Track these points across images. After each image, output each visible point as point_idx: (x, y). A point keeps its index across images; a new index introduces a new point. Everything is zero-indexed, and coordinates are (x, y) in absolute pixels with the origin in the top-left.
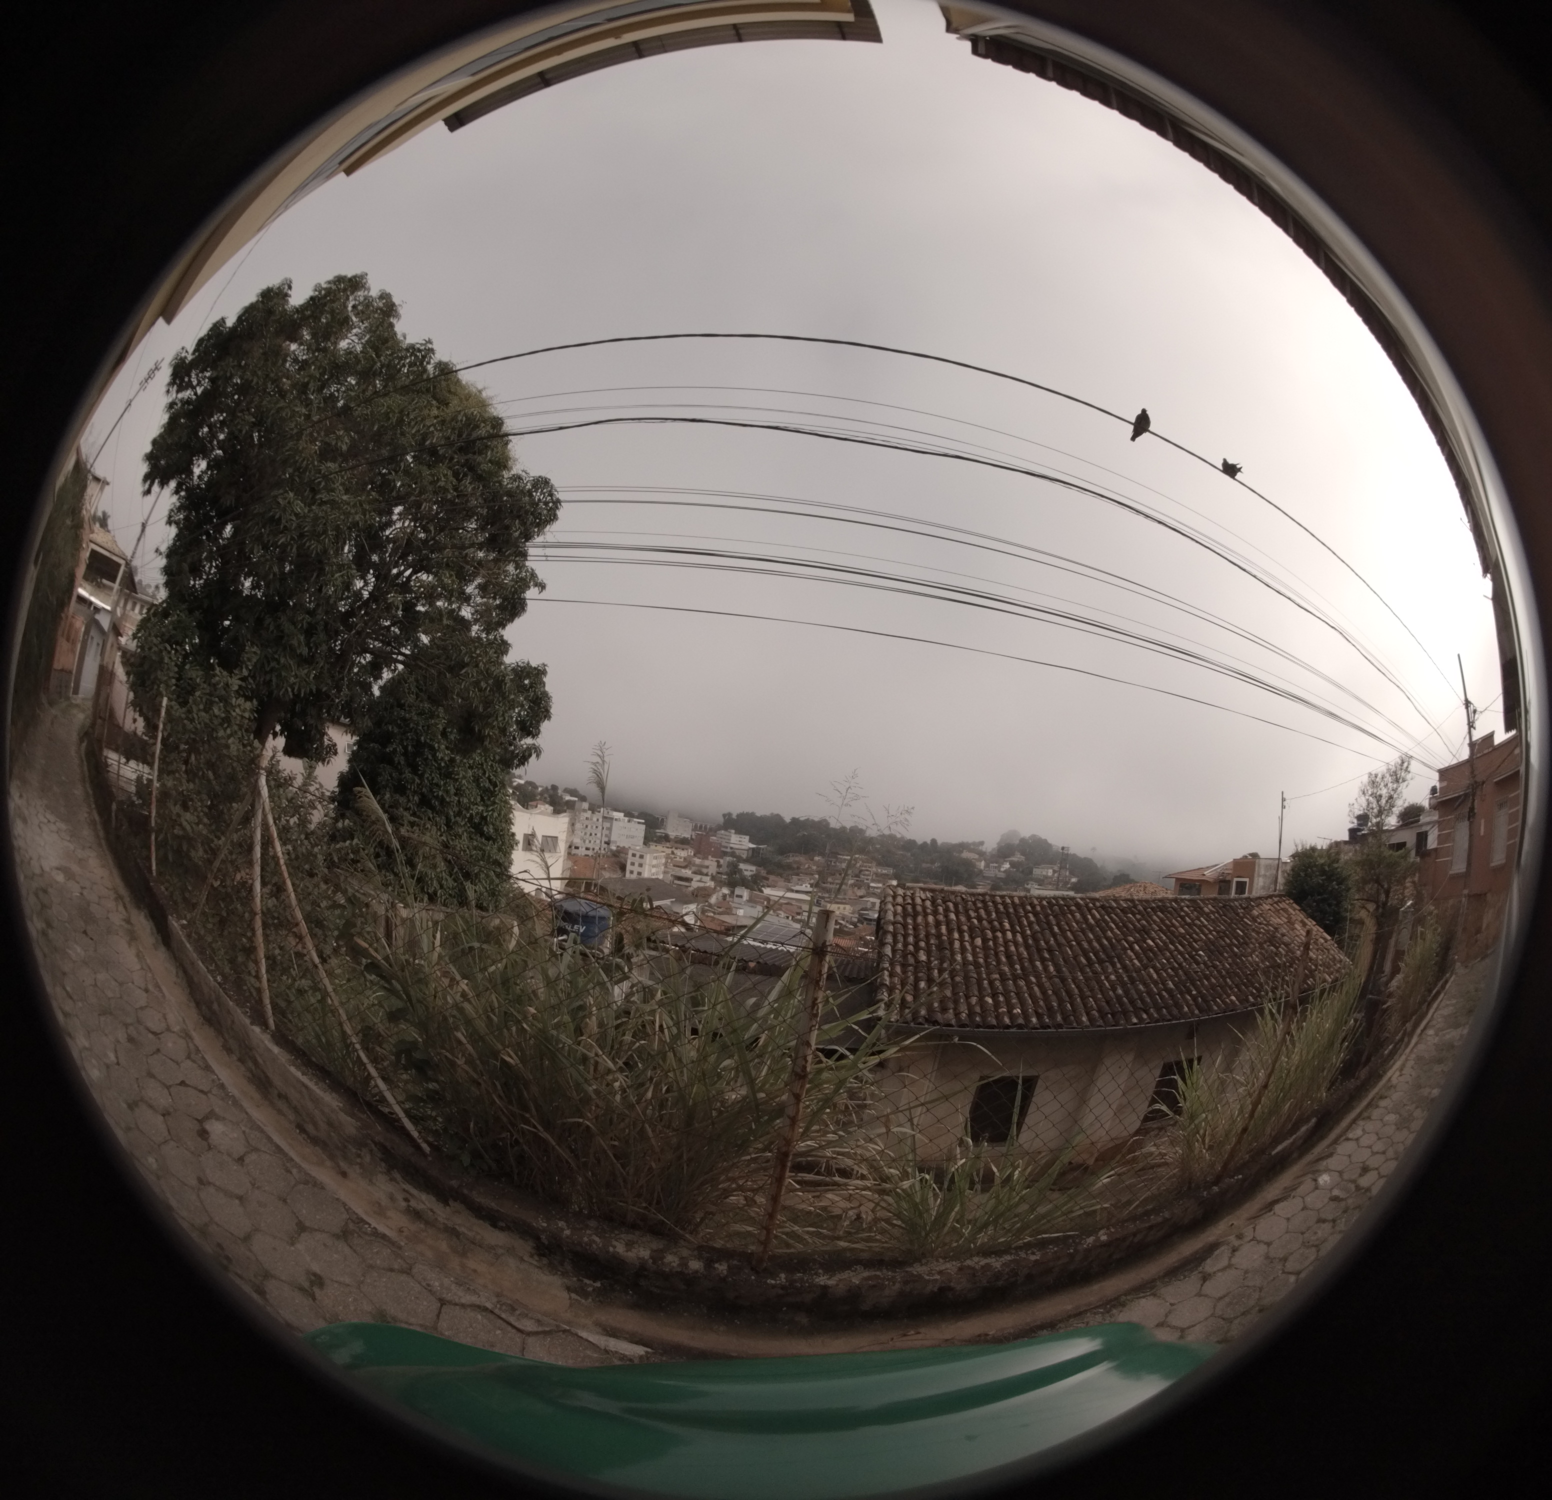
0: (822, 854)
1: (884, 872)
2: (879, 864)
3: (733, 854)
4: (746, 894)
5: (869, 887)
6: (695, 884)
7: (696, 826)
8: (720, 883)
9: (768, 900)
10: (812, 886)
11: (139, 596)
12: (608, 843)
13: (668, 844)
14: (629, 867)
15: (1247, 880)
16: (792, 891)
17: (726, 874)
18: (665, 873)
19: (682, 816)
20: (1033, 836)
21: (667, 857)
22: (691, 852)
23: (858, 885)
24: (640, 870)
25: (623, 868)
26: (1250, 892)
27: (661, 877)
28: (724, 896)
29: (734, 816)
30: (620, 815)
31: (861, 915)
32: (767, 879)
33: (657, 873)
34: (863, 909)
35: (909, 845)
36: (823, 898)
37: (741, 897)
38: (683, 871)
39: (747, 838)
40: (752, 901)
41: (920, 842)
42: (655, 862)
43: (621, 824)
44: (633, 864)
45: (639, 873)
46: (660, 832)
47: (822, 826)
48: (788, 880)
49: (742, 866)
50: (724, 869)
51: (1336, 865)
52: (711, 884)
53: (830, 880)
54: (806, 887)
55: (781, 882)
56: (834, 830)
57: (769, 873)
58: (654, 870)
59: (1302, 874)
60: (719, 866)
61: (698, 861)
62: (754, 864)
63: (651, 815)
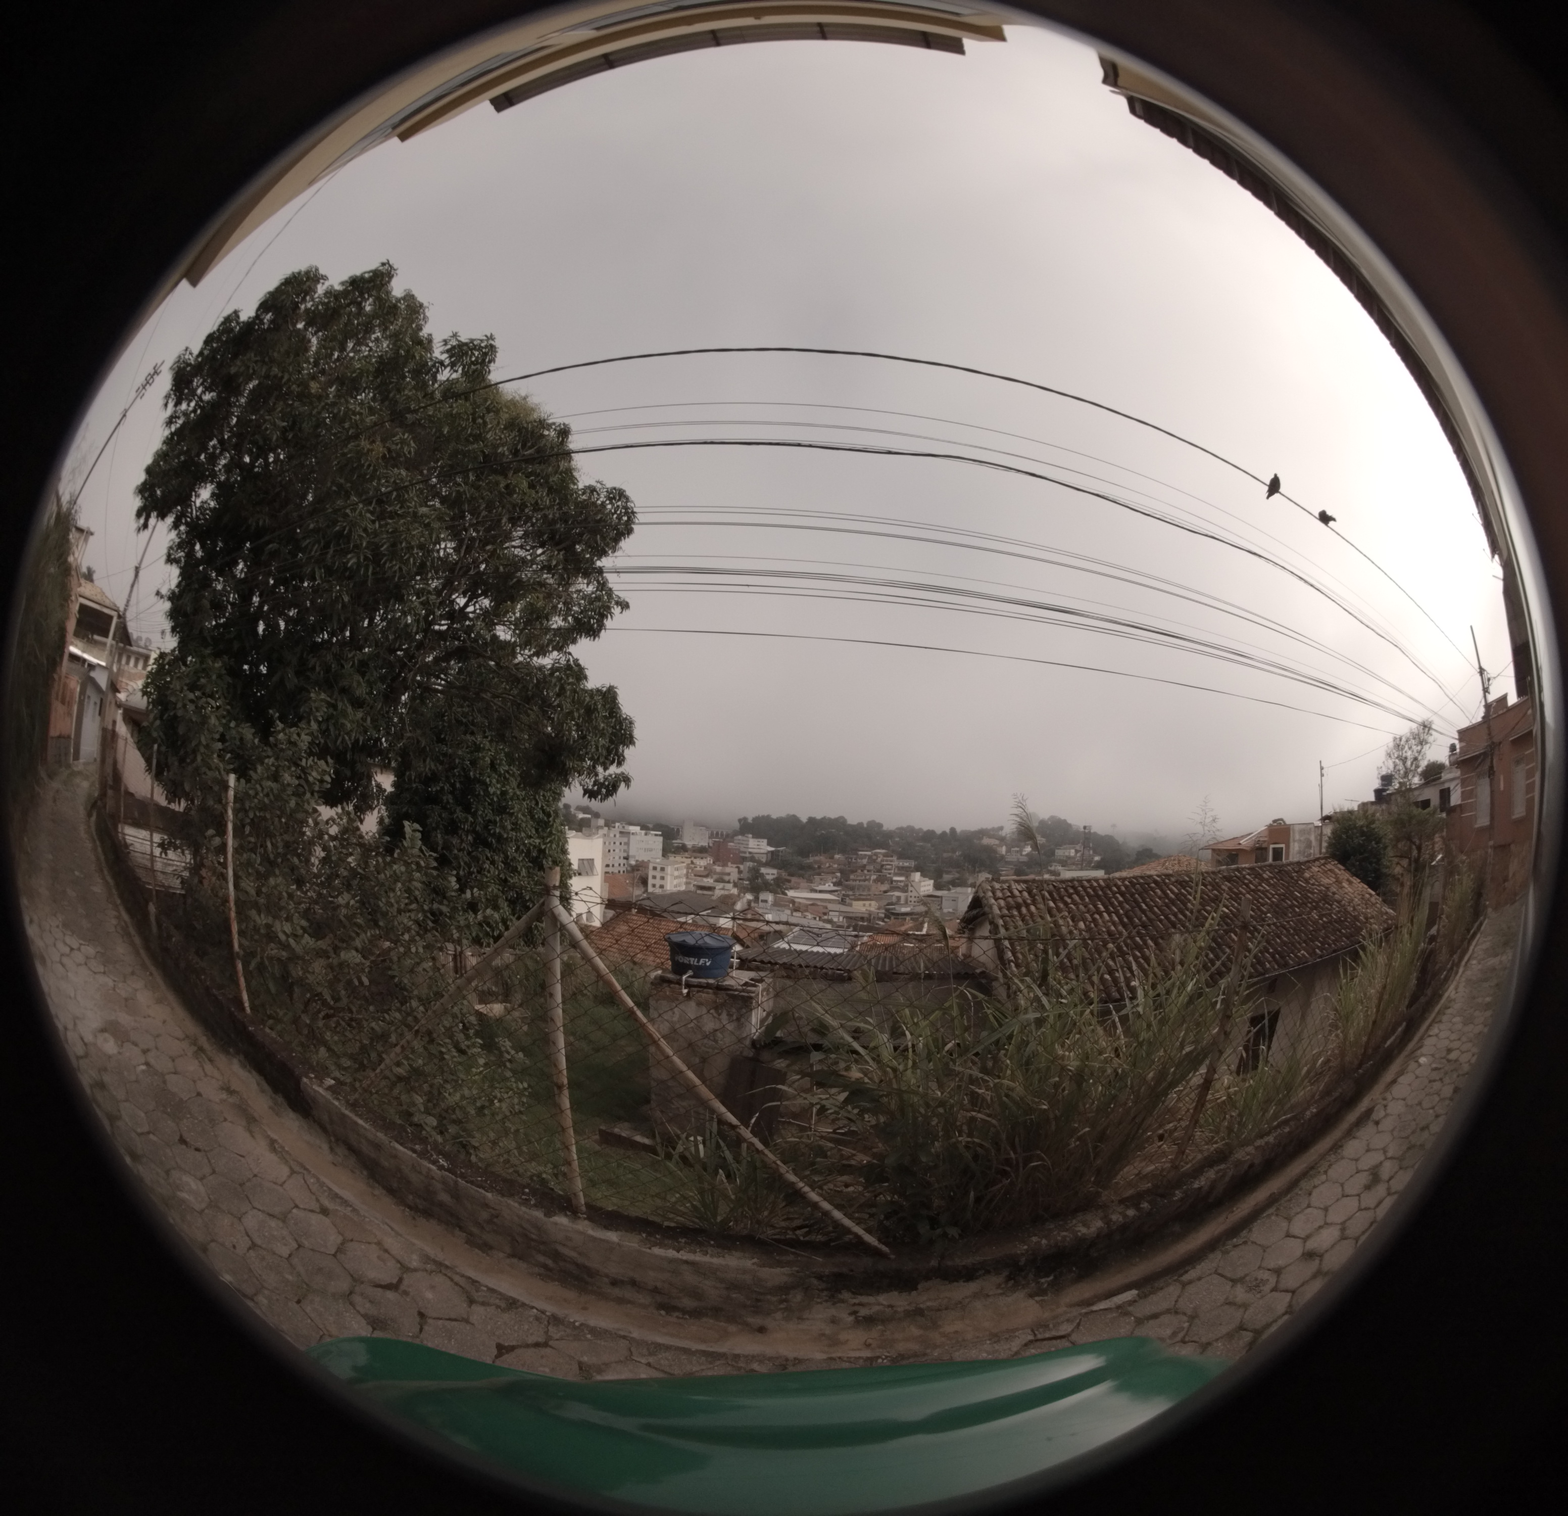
0: (843, 851)
1: (906, 864)
2: (901, 856)
3: (752, 859)
4: (770, 897)
5: (892, 881)
6: (718, 893)
7: (712, 834)
8: (744, 890)
9: (793, 902)
10: (835, 884)
11: (134, 648)
12: (626, 858)
13: (686, 854)
14: (651, 881)
15: (1283, 846)
16: (816, 891)
17: (748, 879)
18: (687, 883)
19: (698, 824)
20: (1052, 817)
21: (688, 867)
22: (709, 860)
23: (881, 880)
24: (662, 882)
25: (644, 882)
26: (1287, 857)
27: (683, 888)
28: (749, 902)
29: (750, 820)
30: (636, 829)
31: (887, 910)
32: (789, 881)
33: (679, 885)
34: (888, 904)
35: (929, 836)
36: (848, 896)
37: (766, 901)
38: (705, 880)
39: (765, 841)
40: (776, 904)
41: (939, 831)
42: (676, 873)
43: (638, 838)
44: (654, 877)
45: (662, 887)
46: (676, 842)
47: (839, 823)
48: (810, 881)
49: (763, 870)
50: (745, 875)
51: (1373, 826)
52: (735, 891)
53: (852, 877)
54: (829, 886)
55: (803, 883)
56: (851, 826)
57: (792, 875)
58: (675, 882)
59: (1344, 836)
60: (740, 872)
61: (718, 869)
62: (774, 867)
63: (667, 826)
